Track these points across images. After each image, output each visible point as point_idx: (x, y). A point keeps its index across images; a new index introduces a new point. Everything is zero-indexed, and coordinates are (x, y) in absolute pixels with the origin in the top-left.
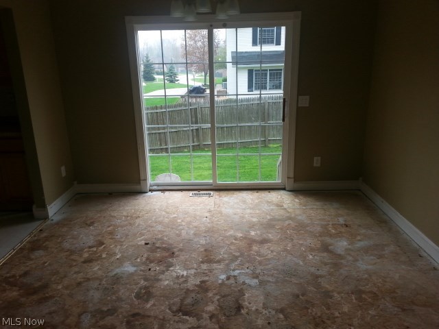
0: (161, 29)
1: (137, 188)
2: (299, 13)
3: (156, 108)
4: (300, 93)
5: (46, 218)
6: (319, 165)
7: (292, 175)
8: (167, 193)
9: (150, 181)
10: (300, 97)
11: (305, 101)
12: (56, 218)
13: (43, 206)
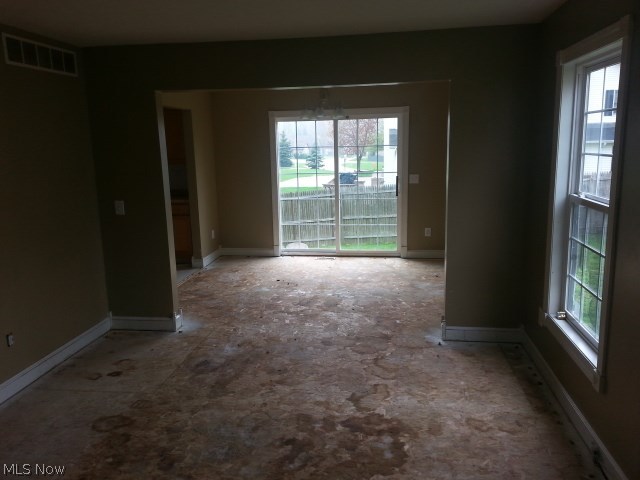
0: (296, 121)
1: (270, 252)
2: (408, 108)
3: (291, 195)
4: (411, 171)
5: (201, 267)
6: (429, 235)
7: (405, 244)
8: (296, 258)
9: (282, 248)
10: (411, 176)
11: (415, 179)
12: (209, 268)
13: (200, 258)
